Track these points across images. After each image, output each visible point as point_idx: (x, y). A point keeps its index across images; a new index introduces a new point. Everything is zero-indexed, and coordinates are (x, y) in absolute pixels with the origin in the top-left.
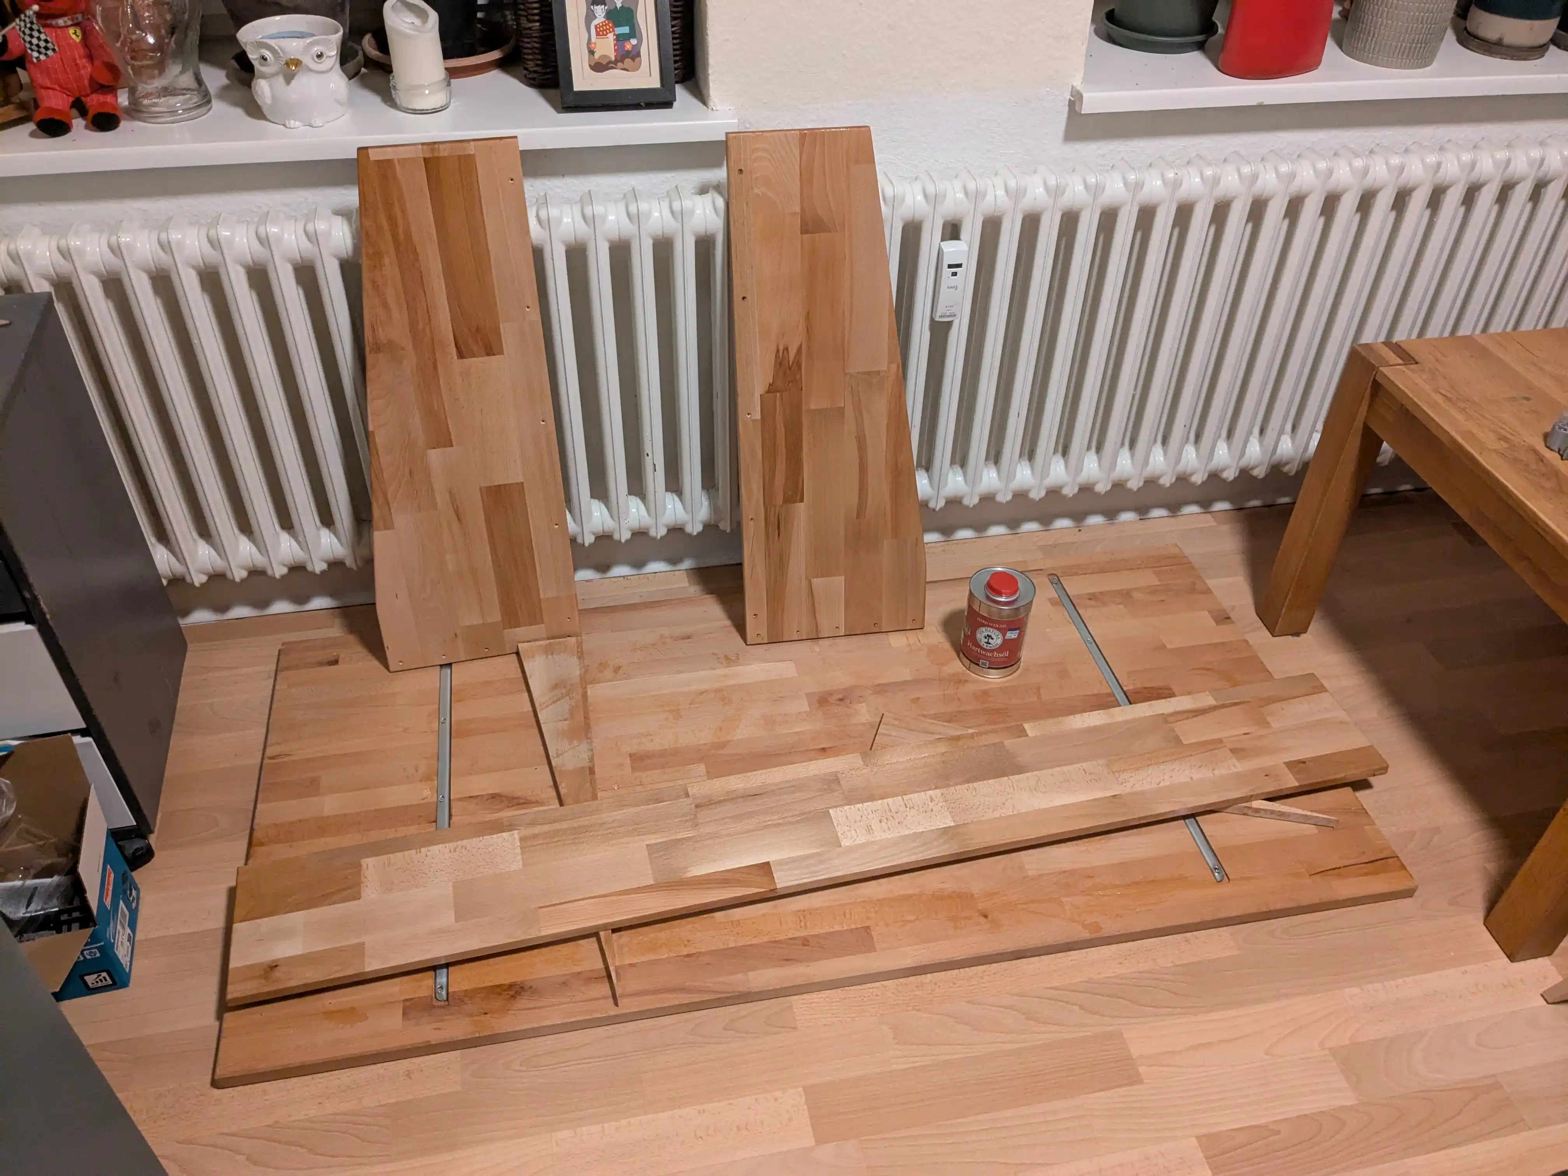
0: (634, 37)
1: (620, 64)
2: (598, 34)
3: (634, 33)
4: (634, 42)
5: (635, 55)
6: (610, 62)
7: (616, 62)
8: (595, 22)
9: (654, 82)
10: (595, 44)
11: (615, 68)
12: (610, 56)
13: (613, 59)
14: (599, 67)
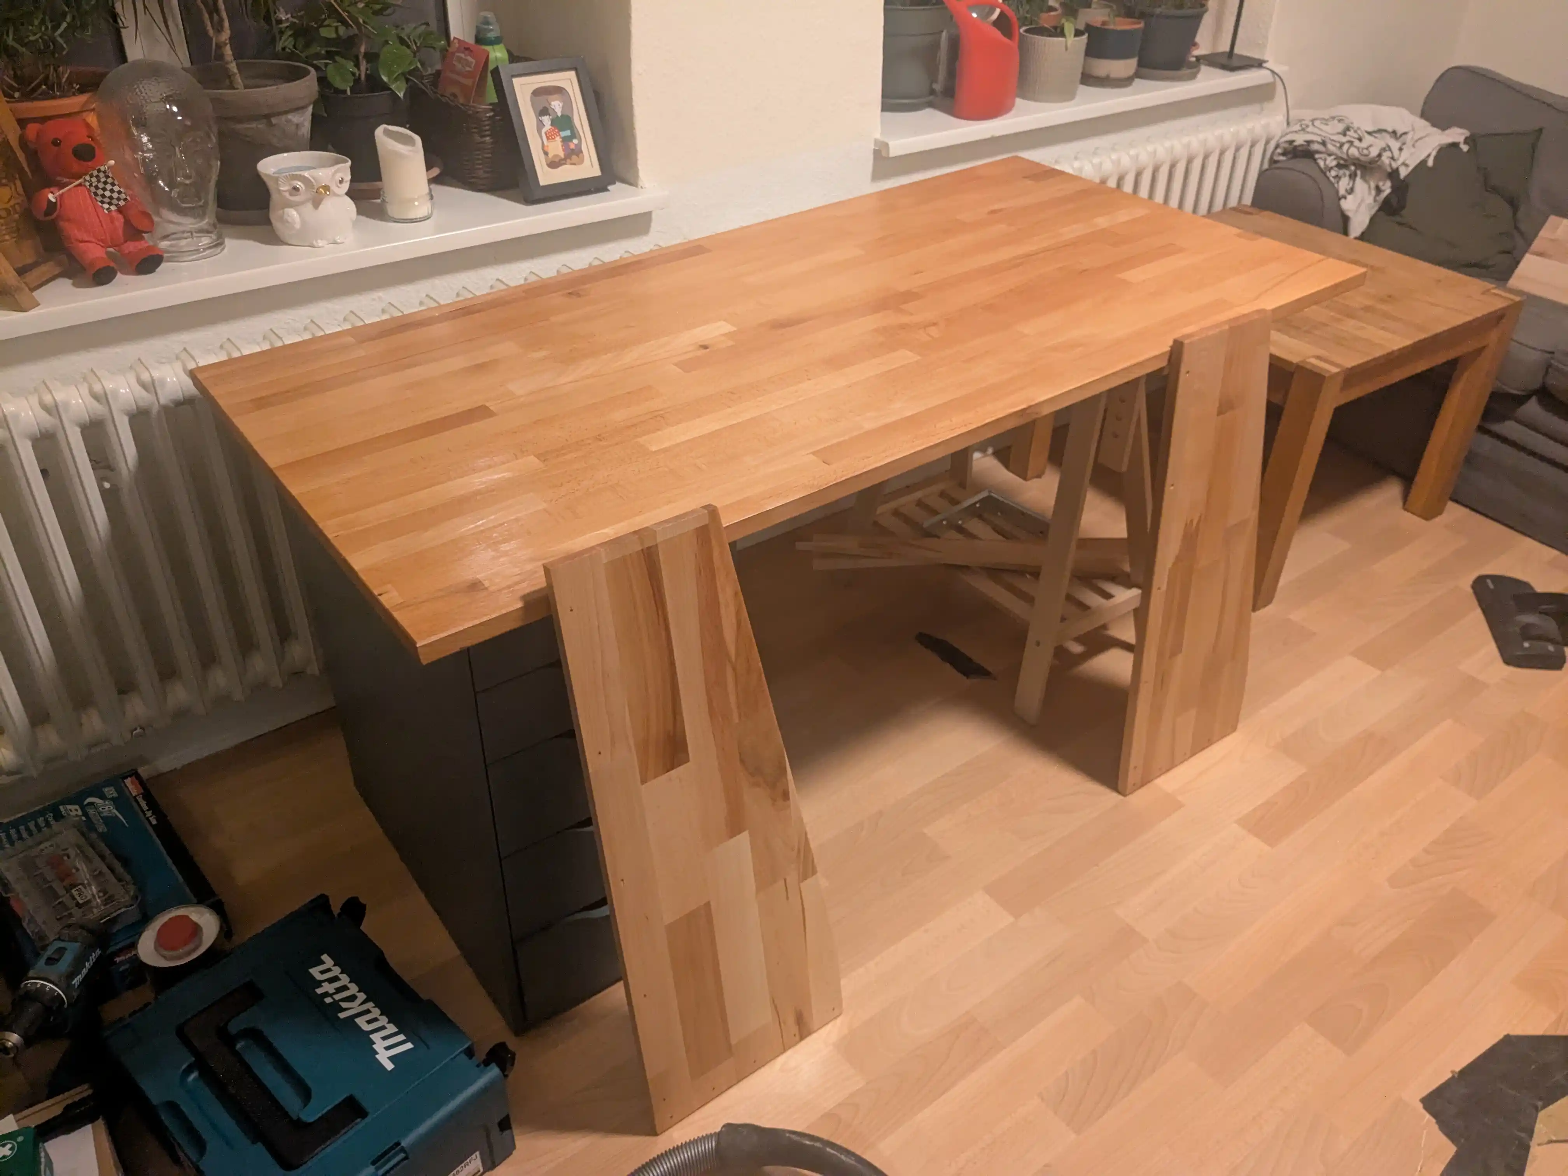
0: (575, 138)
1: (568, 161)
2: (548, 138)
3: (574, 135)
4: (575, 141)
5: (578, 152)
6: (562, 160)
7: (565, 159)
8: (544, 131)
9: (596, 172)
10: (548, 146)
11: (565, 164)
12: (560, 154)
13: (563, 156)
14: (553, 164)
